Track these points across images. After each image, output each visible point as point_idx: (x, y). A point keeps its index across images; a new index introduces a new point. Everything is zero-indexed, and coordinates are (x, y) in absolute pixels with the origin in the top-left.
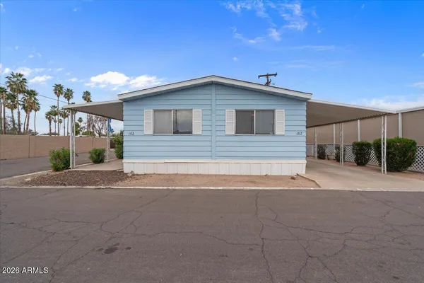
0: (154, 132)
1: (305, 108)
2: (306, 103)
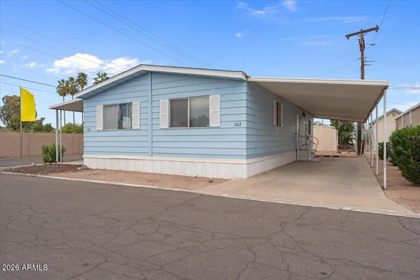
0: (104, 128)
1: (244, 89)
2: (245, 84)
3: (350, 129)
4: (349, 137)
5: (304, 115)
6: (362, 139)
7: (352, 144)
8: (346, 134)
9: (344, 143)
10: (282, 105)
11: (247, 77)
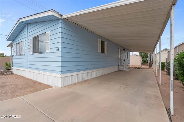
0: (16, 54)
1: (60, 25)
2: (61, 21)
3: (147, 57)
4: (146, 60)
5: (124, 50)
6: (152, 60)
7: (148, 63)
8: (145, 59)
9: (144, 62)
10: (106, 42)
11: (61, 15)
